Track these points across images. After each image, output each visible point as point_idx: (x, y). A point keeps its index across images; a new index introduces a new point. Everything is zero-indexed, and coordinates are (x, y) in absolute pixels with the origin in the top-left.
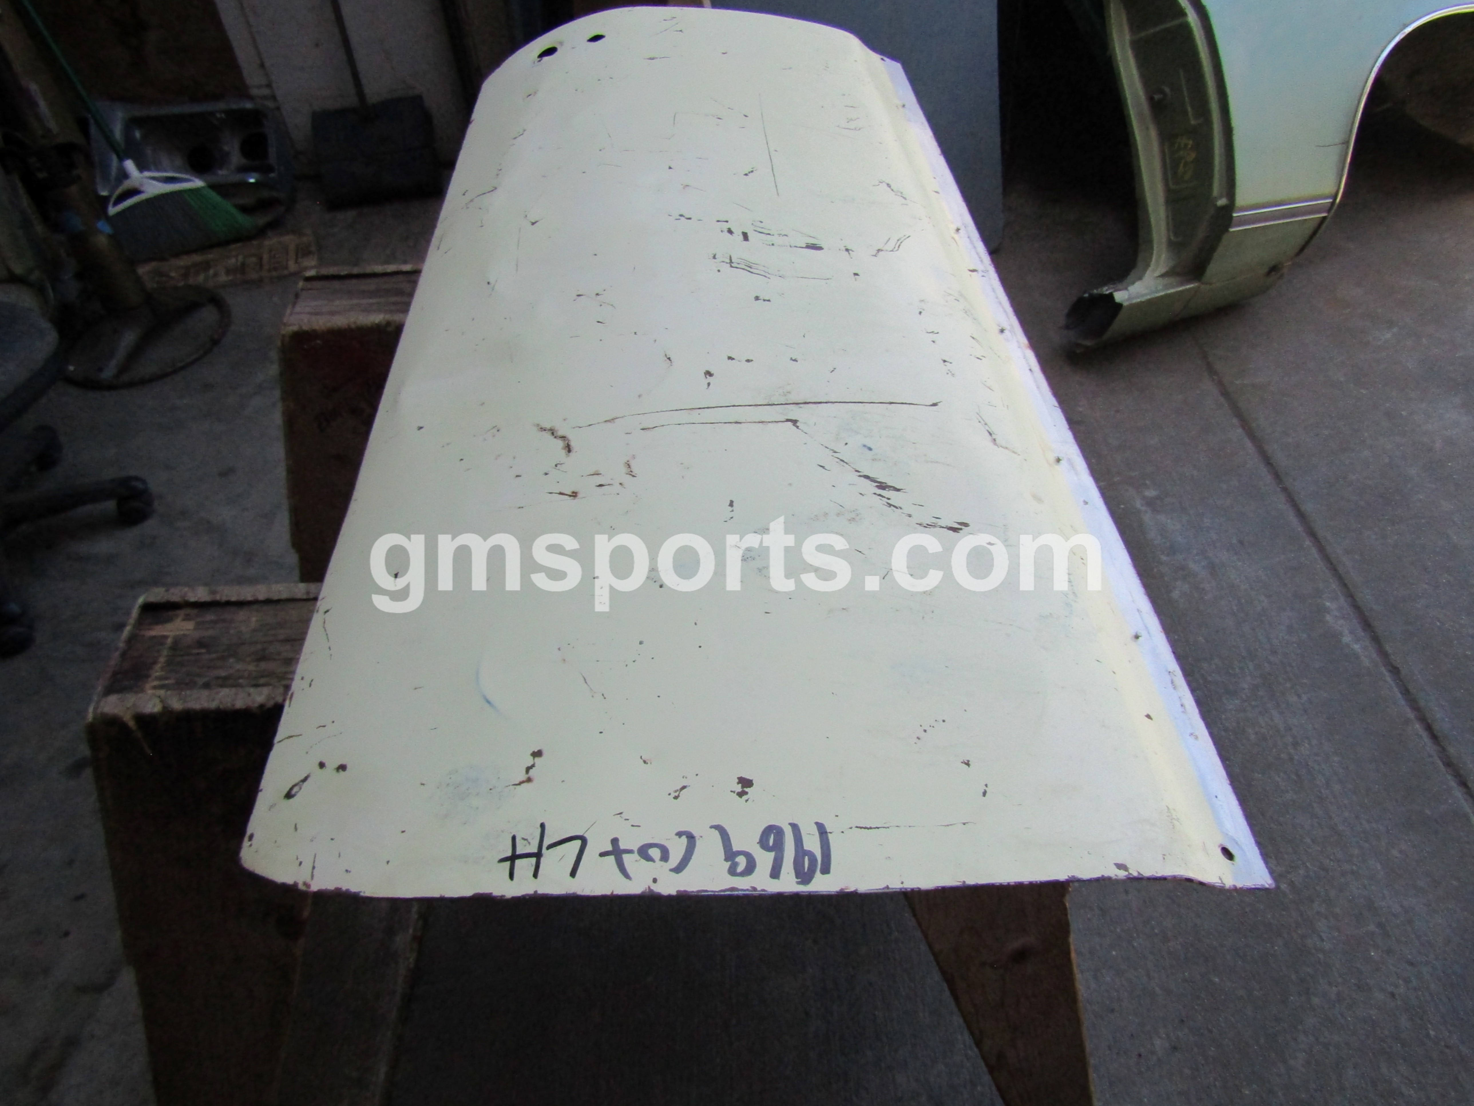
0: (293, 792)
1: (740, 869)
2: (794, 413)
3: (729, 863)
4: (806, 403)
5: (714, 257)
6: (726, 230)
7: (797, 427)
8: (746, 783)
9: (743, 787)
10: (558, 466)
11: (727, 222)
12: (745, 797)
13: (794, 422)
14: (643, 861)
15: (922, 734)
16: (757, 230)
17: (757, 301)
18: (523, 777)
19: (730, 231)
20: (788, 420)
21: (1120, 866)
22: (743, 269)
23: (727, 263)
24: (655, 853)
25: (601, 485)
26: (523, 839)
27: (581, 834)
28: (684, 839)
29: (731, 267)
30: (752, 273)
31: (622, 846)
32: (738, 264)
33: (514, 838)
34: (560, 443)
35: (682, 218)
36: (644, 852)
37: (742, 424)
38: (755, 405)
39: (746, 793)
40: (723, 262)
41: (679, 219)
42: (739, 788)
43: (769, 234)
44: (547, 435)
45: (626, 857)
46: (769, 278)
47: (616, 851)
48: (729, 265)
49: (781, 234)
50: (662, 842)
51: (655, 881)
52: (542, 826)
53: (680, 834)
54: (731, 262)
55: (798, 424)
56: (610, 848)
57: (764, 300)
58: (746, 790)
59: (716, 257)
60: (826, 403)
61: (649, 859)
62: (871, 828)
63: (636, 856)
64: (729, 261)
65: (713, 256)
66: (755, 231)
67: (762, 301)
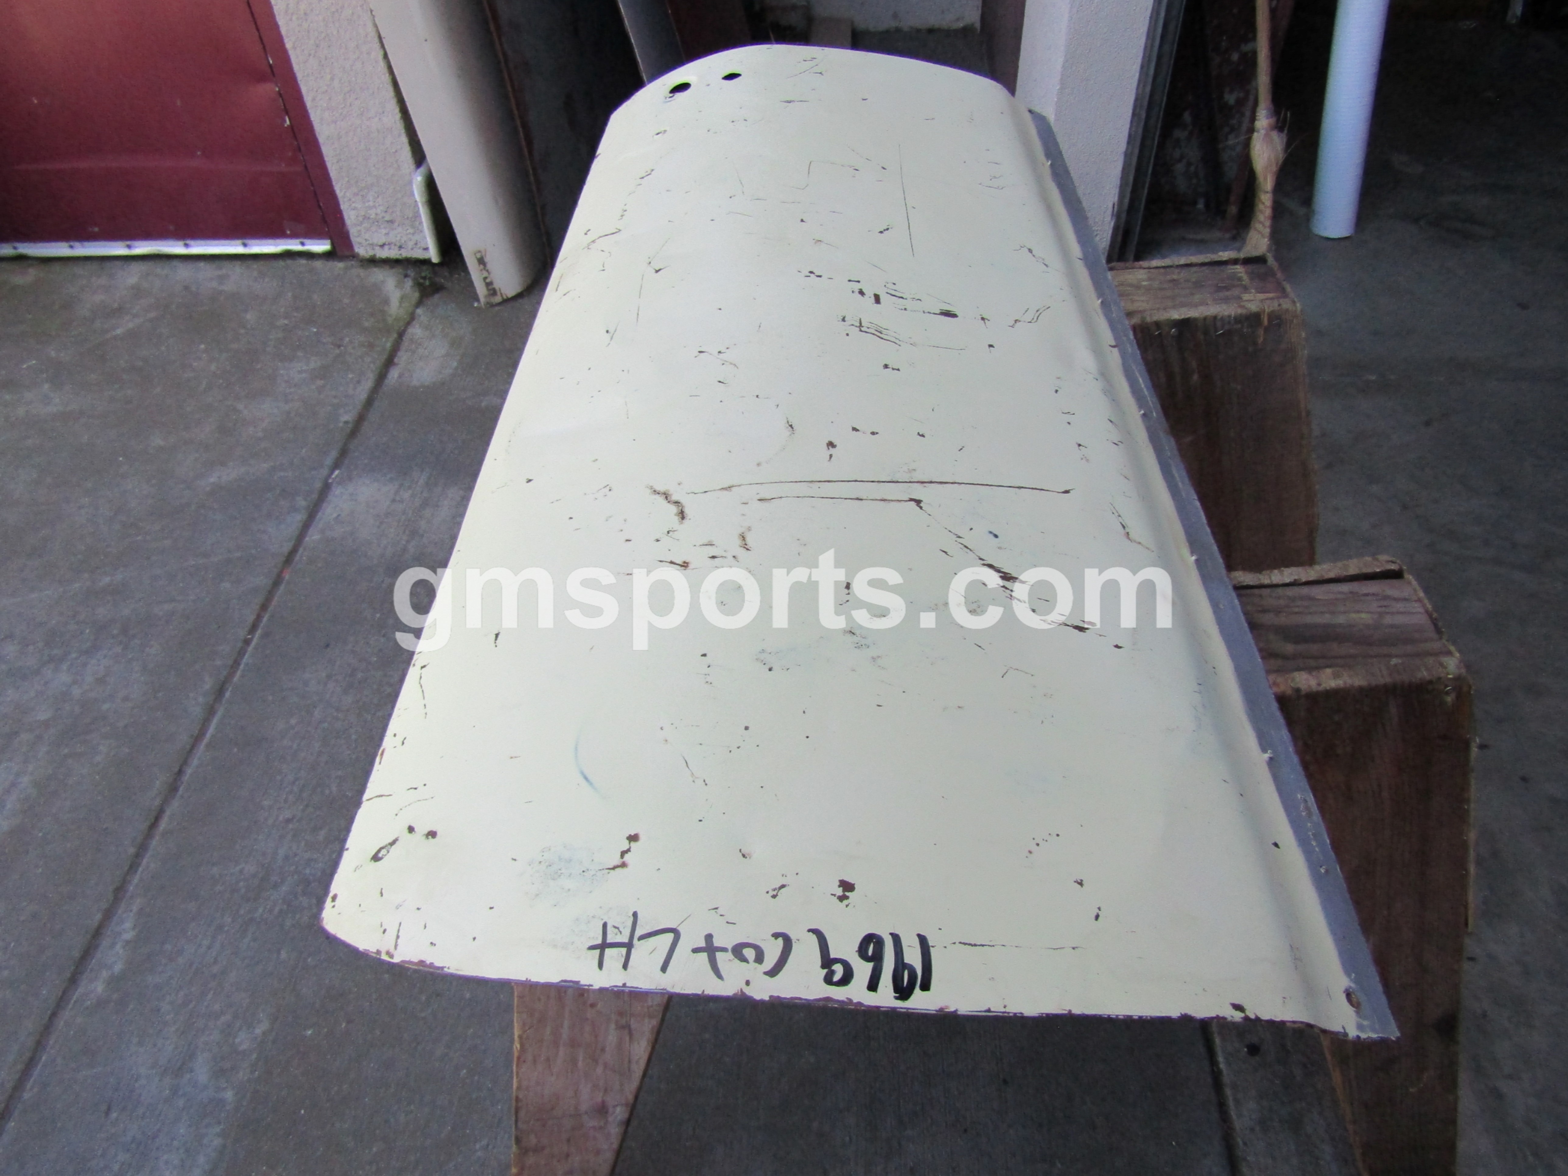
0: (380, 855)
1: (836, 978)
2: (918, 492)
3: (825, 971)
4: (931, 482)
5: (844, 320)
6: (857, 291)
7: (921, 508)
8: (847, 886)
9: (844, 891)
10: (671, 533)
11: (859, 282)
12: (845, 902)
13: (918, 502)
14: (737, 961)
15: (1034, 848)
16: (889, 292)
17: (886, 370)
18: (617, 861)
19: (861, 293)
20: (911, 500)
21: (1238, 1007)
22: (873, 334)
23: (856, 326)
24: (749, 953)
25: (713, 557)
26: (615, 927)
27: (674, 927)
28: (780, 941)
29: (861, 331)
30: (882, 338)
31: (717, 943)
32: (868, 328)
33: (605, 926)
34: (674, 509)
35: (812, 275)
36: (738, 951)
37: (864, 501)
38: (878, 482)
39: (847, 898)
40: (853, 325)
41: (809, 276)
42: (840, 892)
43: (902, 298)
44: (661, 500)
45: (719, 955)
46: (900, 345)
47: (710, 948)
48: (858, 329)
49: (914, 298)
50: (758, 943)
51: (748, 983)
52: (635, 915)
53: (776, 936)
54: (861, 325)
55: (922, 505)
56: (703, 944)
57: (893, 369)
58: (847, 894)
59: (846, 319)
60: (952, 483)
61: (744, 960)
62: (975, 945)
63: (729, 955)
64: (858, 325)
65: (842, 318)
66: (887, 293)
67: (890, 369)
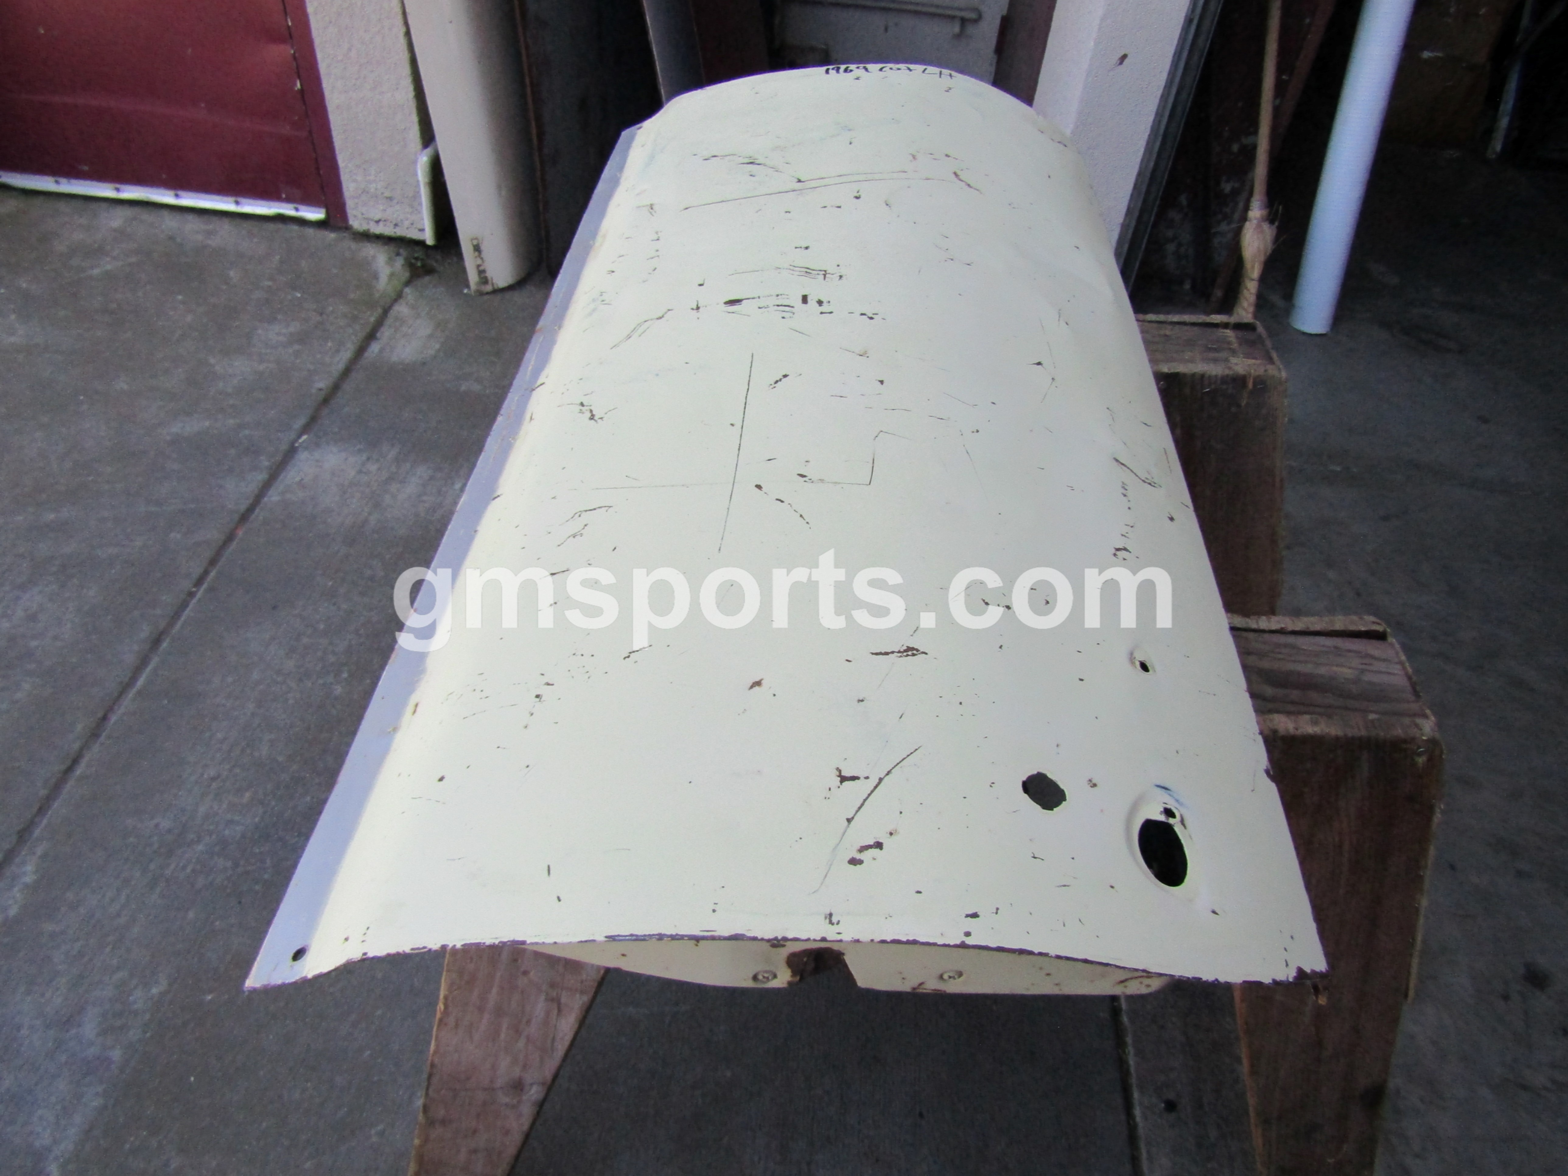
2: (798, 186)
4: (788, 192)
6: (825, 304)
7: (798, 179)
11: (822, 313)
13: (799, 181)
17: (807, 247)
19: (820, 303)
20: (804, 181)
22: (813, 269)
23: (829, 274)
29: (825, 271)
30: (806, 268)
32: (818, 274)
34: (962, 177)
35: (871, 315)
39: (858, 77)
40: (833, 274)
41: (873, 314)
43: (778, 306)
44: (972, 184)
46: (791, 265)
49: (766, 308)
52: (941, 77)
54: (825, 275)
57: (801, 247)
59: (839, 278)
60: (769, 195)
64: (827, 276)
65: (842, 278)
66: (792, 307)
67: (803, 247)
